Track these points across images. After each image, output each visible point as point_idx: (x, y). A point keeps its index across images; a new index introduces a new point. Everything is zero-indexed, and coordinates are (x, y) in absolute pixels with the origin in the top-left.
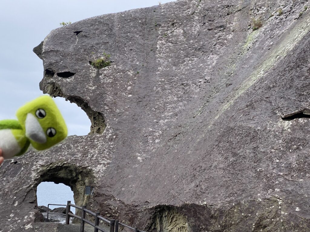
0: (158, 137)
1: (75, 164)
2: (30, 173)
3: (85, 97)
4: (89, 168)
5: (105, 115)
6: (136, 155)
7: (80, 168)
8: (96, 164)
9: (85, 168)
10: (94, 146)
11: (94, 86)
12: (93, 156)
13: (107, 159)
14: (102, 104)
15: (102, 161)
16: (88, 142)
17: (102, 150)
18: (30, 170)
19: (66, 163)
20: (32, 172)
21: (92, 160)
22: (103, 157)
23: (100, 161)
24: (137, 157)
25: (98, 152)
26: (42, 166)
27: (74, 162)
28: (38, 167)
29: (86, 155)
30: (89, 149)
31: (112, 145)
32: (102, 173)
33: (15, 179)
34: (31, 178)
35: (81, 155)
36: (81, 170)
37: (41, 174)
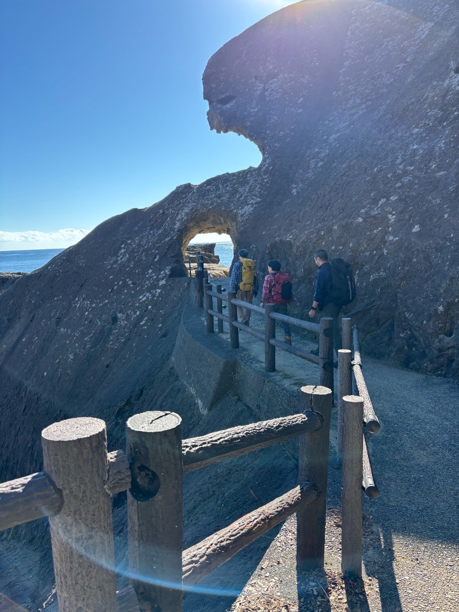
2: (174, 224)
4: (235, 211)
6: (292, 187)
8: (243, 206)
10: (245, 183)
11: (257, 107)
13: (257, 197)
18: (175, 220)
20: (177, 222)
22: (253, 195)
23: (248, 200)
24: (292, 190)
25: (249, 189)
28: (183, 216)
29: (234, 196)
30: (238, 188)
32: (247, 215)
33: (160, 231)
34: (174, 229)
35: (228, 196)
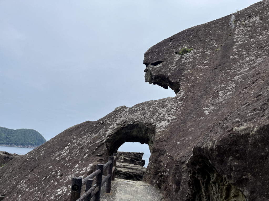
0: (230, 90)
1: (142, 122)
3: (167, 74)
4: (154, 124)
5: (181, 83)
6: (204, 109)
7: (146, 125)
8: (161, 121)
9: (151, 124)
10: (164, 106)
11: (176, 66)
12: (160, 114)
13: (173, 116)
14: (180, 76)
15: (167, 118)
16: (160, 104)
17: (170, 109)
19: (136, 121)
20: (109, 129)
21: (159, 117)
22: (170, 114)
23: (165, 118)
24: (204, 111)
25: (166, 110)
26: (118, 124)
27: (143, 120)
28: (115, 126)
29: (155, 114)
30: (158, 109)
31: (180, 104)
32: (164, 128)
34: (106, 134)
35: (150, 114)
36: (147, 127)
37: (115, 131)
